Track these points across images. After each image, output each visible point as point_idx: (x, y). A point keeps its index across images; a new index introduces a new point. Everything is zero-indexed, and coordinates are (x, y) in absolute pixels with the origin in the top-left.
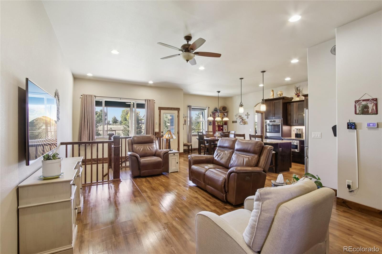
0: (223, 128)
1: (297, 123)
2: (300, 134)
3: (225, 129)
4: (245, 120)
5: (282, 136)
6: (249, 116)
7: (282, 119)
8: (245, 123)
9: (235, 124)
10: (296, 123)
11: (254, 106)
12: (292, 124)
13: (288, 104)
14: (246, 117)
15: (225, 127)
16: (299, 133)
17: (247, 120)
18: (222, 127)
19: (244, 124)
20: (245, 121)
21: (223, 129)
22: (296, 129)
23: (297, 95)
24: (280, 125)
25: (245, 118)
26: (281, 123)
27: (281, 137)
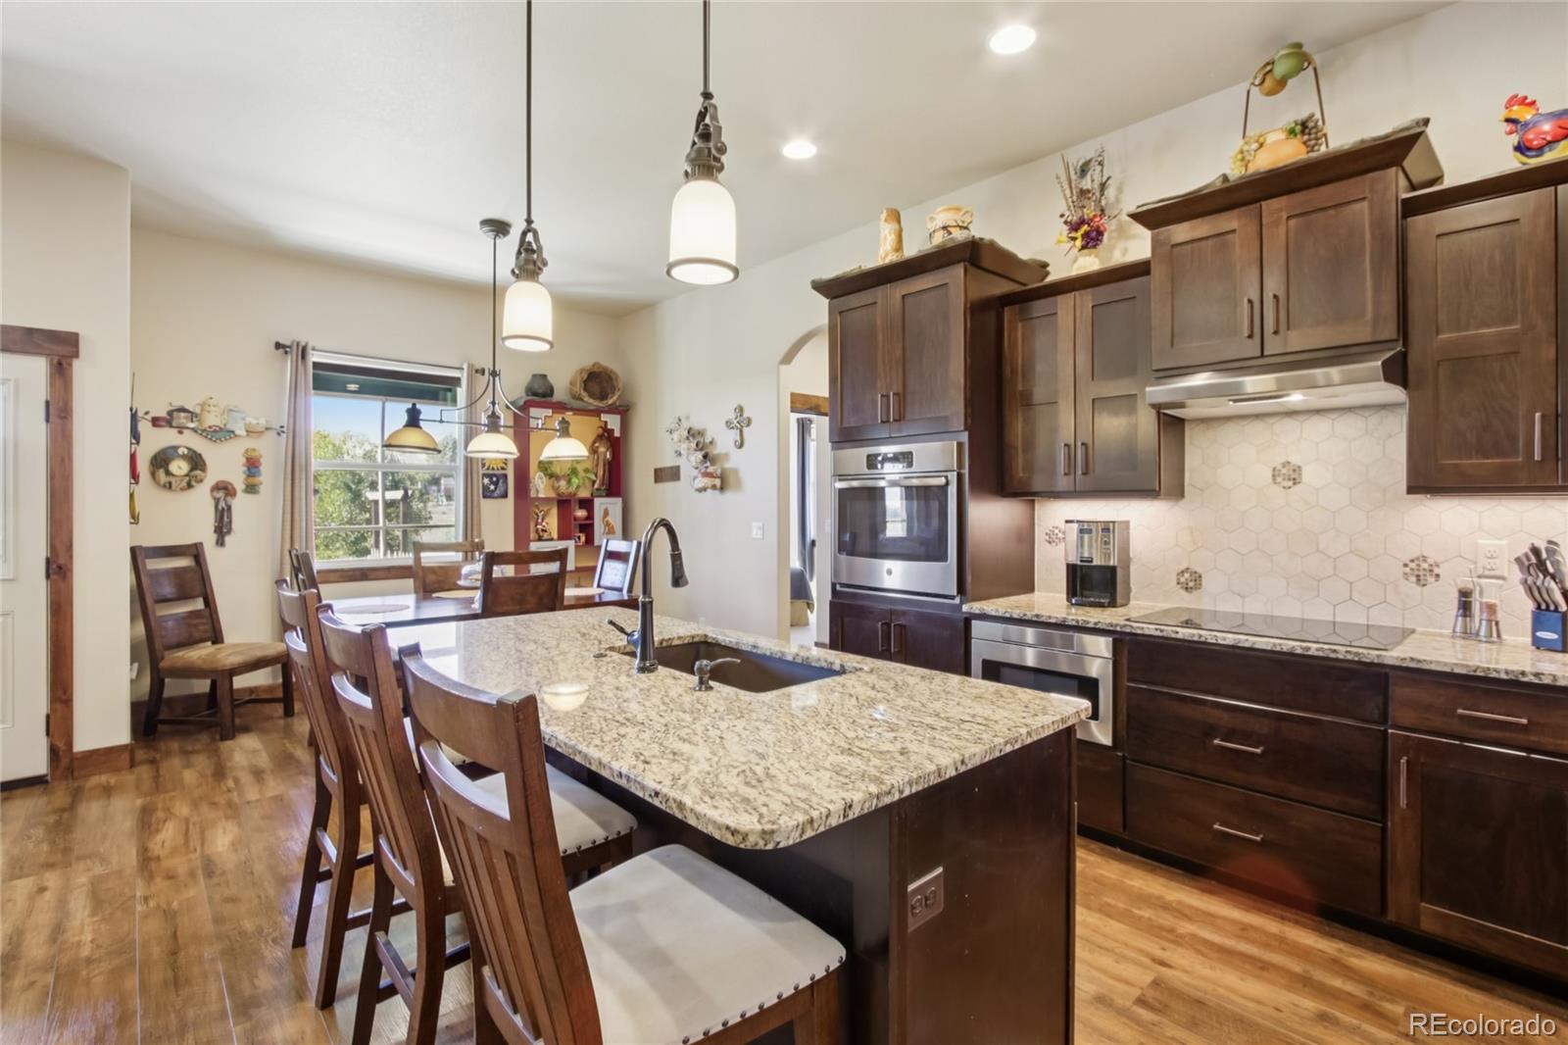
0: (590, 516)
1: (1085, 473)
2: (1112, 571)
3: (607, 524)
4: (727, 456)
5: (961, 589)
6: (745, 430)
7: (965, 437)
8: (724, 482)
9: (668, 487)
10: (1079, 472)
11: (780, 357)
12: (1038, 484)
13: (1007, 312)
14: (734, 435)
15: (606, 513)
16: (1096, 562)
17: (736, 460)
18: (581, 513)
19: (714, 487)
20: (728, 465)
21: (592, 525)
22: (1075, 526)
23: (1085, 228)
24: (944, 488)
25: (724, 441)
26: (953, 477)
27: (952, 597)
